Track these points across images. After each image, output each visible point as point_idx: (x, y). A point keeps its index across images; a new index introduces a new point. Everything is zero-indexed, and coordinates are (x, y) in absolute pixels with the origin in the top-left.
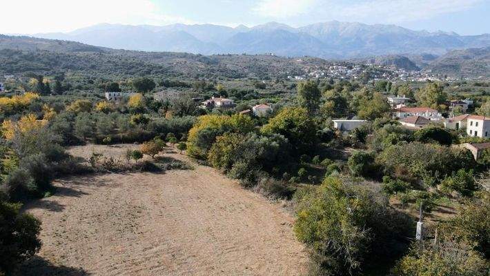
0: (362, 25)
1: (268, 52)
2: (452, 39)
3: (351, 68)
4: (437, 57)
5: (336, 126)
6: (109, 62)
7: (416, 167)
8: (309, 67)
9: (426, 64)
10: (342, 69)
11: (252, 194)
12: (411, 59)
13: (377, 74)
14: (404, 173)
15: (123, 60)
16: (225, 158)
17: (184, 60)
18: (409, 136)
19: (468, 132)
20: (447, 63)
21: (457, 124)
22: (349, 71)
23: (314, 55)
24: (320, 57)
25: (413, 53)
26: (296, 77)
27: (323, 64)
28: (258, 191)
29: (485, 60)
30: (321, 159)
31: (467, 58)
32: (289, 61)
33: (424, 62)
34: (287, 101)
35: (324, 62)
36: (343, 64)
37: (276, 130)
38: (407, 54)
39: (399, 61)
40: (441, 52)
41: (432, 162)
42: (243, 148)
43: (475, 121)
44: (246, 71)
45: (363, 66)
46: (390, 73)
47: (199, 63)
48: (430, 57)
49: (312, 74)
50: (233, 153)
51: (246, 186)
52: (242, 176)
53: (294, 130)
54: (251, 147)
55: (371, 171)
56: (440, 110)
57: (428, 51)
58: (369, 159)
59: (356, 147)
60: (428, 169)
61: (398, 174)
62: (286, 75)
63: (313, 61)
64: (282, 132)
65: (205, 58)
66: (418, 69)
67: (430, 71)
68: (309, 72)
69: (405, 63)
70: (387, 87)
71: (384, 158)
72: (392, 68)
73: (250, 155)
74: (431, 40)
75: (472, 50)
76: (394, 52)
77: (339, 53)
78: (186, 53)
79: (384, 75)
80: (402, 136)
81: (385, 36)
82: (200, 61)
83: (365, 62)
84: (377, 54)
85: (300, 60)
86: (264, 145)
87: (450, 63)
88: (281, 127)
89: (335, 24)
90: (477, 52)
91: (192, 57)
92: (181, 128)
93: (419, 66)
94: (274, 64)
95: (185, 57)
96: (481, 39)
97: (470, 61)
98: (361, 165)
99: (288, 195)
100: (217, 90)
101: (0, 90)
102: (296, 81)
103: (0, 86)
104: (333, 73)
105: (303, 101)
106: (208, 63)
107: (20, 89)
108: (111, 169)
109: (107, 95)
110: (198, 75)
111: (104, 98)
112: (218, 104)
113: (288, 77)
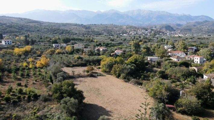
0: (151, 11)
1: (111, 23)
2: (188, 17)
3: (147, 30)
4: (183, 25)
5: (149, 59)
6: (45, 28)
7: (179, 75)
8: (129, 30)
9: (178, 28)
10: (143, 31)
11: (129, 84)
12: (171, 26)
13: (158, 33)
14: (175, 77)
15: (51, 28)
16: (117, 73)
17: (76, 27)
18: (175, 64)
19: (195, 61)
20: (186, 28)
21: (191, 58)
22: (146, 32)
23: (131, 25)
24: (133, 25)
25: (172, 23)
27: (135, 29)
28: (131, 83)
29: (202, 27)
30: (147, 72)
31: (195, 26)
32: (121, 27)
33: (177, 27)
35: (136, 28)
36: (144, 29)
38: (170, 24)
39: (167, 27)
40: (184, 23)
41: (183, 73)
44: (103, 32)
45: (152, 30)
46: (163, 33)
47: (82, 28)
48: (179, 25)
50: (120, 71)
51: (126, 82)
52: (125, 78)
55: (164, 76)
56: (184, 52)
57: (178, 22)
58: (163, 72)
59: (157, 68)
60: (182, 75)
61: (173, 77)
63: (131, 27)
65: (85, 26)
66: (175, 31)
67: (179, 31)
68: (130, 32)
69: (169, 28)
70: (163, 40)
71: (168, 72)
72: (164, 30)
74: (180, 18)
75: (197, 22)
76: (164, 23)
77: (141, 23)
78: (76, 24)
79: (161, 34)
80: (173, 64)
81: (161, 16)
82: (82, 27)
83: (152, 27)
84: (158, 23)
85: (125, 27)
87: (188, 28)
89: (139, 10)
90: (198, 23)
91: (79, 25)
93: (175, 29)
94: (114, 29)
95: (76, 25)
96: (200, 17)
97: (196, 27)
98: (161, 74)
99: (141, 84)
100: (95, 42)
101: (11, 43)
102: (124, 36)
103: (11, 42)
104: (140, 32)
105: (134, 48)
106: (86, 28)
107: (18, 43)
108: (80, 76)
109: (54, 45)
110: (83, 34)
111: (52, 46)
112: (101, 50)
113: (121, 34)
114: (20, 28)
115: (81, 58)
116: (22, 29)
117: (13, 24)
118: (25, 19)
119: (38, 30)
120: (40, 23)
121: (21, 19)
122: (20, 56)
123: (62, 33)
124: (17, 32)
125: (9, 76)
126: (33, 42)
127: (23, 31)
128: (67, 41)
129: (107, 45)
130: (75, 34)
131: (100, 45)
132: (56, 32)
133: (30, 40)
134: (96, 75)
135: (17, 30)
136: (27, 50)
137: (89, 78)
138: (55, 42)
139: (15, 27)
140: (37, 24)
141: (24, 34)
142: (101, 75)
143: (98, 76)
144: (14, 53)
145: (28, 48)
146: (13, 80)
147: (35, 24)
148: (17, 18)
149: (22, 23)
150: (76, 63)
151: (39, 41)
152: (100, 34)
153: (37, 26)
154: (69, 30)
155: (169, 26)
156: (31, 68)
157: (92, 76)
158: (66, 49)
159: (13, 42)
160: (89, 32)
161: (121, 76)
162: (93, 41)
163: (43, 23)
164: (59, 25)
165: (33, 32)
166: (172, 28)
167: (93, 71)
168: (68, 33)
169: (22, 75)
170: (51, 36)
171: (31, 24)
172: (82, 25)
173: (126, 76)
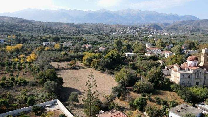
3: (135, 29)
4: (170, 24)
5: (126, 55)
7: (146, 67)
8: (118, 29)
9: (165, 27)
10: (132, 30)
11: (104, 74)
12: (159, 25)
15: (42, 27)
16: (96, 65)
20: (173, 27)
22: (134, 31)
23: (120, 24)
24: (123, 24)
26: (113, 33)
27: (124, 28)
28: (105, 73)
30: (122, 65)
32: (110, 26)
34: (111, 45)
35: (124, 27)
36: (132, 28)
37: (109, 57)
38: (158, 23)
42: (100, 63)
43: (167, 53)
45: (140, 29)
47: (73, 27)
48: (167, 24)
49: (120, 32)
50: (98, 64)
52: (101, 70)
53: (114, 57)
54: (102, 62)
56: (161, 49)
58: (134, 65)
62: (109, 33)
63: (120, 26)
64: (110, 58)
65: (76, 25)
69: (157, 27)
71: (138, 65)
72: (151, 29)
73: (102, 64)
77: (131, 22)
82: (73, 26)
83: (141, 26)
84: (146, 23)
85: (115, 26)
86: (106, 62)
88: (110, 56)
91: (70, 25)
92: (79, 56)
93: (162, 28)
94: (104, 28)
95: (67, 25)
96: (186, 17)
97: (181, 26)
99: (113, 74)
100: (83, 40)
101: (3, 42)
102: (113, 35)
103: (3, 40)
104: (128, 31)
105: (116, 46)
106: (77, 27)
107: (10, 41)
108: (64, 69)
109: (44, 43)
110: (74, 33)
111: (43, 44)
112: (87, 47)
113: (110, 33)
114: (11, 27)
115: (67, 54)
116: (14, 28)
117: (5, 24)
118: (17, 18)
119: (30, 30)
120: (31, 22)
121: (13, 18)
122: (12, 53)
123: (53, 32)
124: (9, 31)
125: (3, 69)
126: (24, 41)
127: (15, 31)
128: (56, 40)
129: (94, 43)
130: (66, 33)
131: (87, 43)
132: (46, 31)
133: (21, 39)
134: (78, 67)
135: (9, 30)
136: (19, 47)
137: (72, 70)
138: (46, 40)
139: (6, 27)
140: (28, 23)
141: (16, 33)
142: (82, 68)
143: (79, 68)
144: (6, 51)
145: (19, 46)
146: (6, 72)
147: (26, 23)
148: (8, 17)
149: (13, 22)
150: (62, 59)
151: (30, 40)
152: (90, 33)
153: (28, 25)
154: (59, 29)
155: (157, 25)
156: (22, 63)
157: (74, 68)
158: (55, 47)
159: (5, 41)
160: (79, 31)
161: (98, 68)
162: (82, 40)
163: (35, 22)
164: (51, 24)
165: (25, 31)
166: (160, 27)
167: (76, 65)
168: (59, 32)
169: (14, 68)
170: (42, 35)
171: (23, 24)
172: (73, 24)
173: (102, 68)
